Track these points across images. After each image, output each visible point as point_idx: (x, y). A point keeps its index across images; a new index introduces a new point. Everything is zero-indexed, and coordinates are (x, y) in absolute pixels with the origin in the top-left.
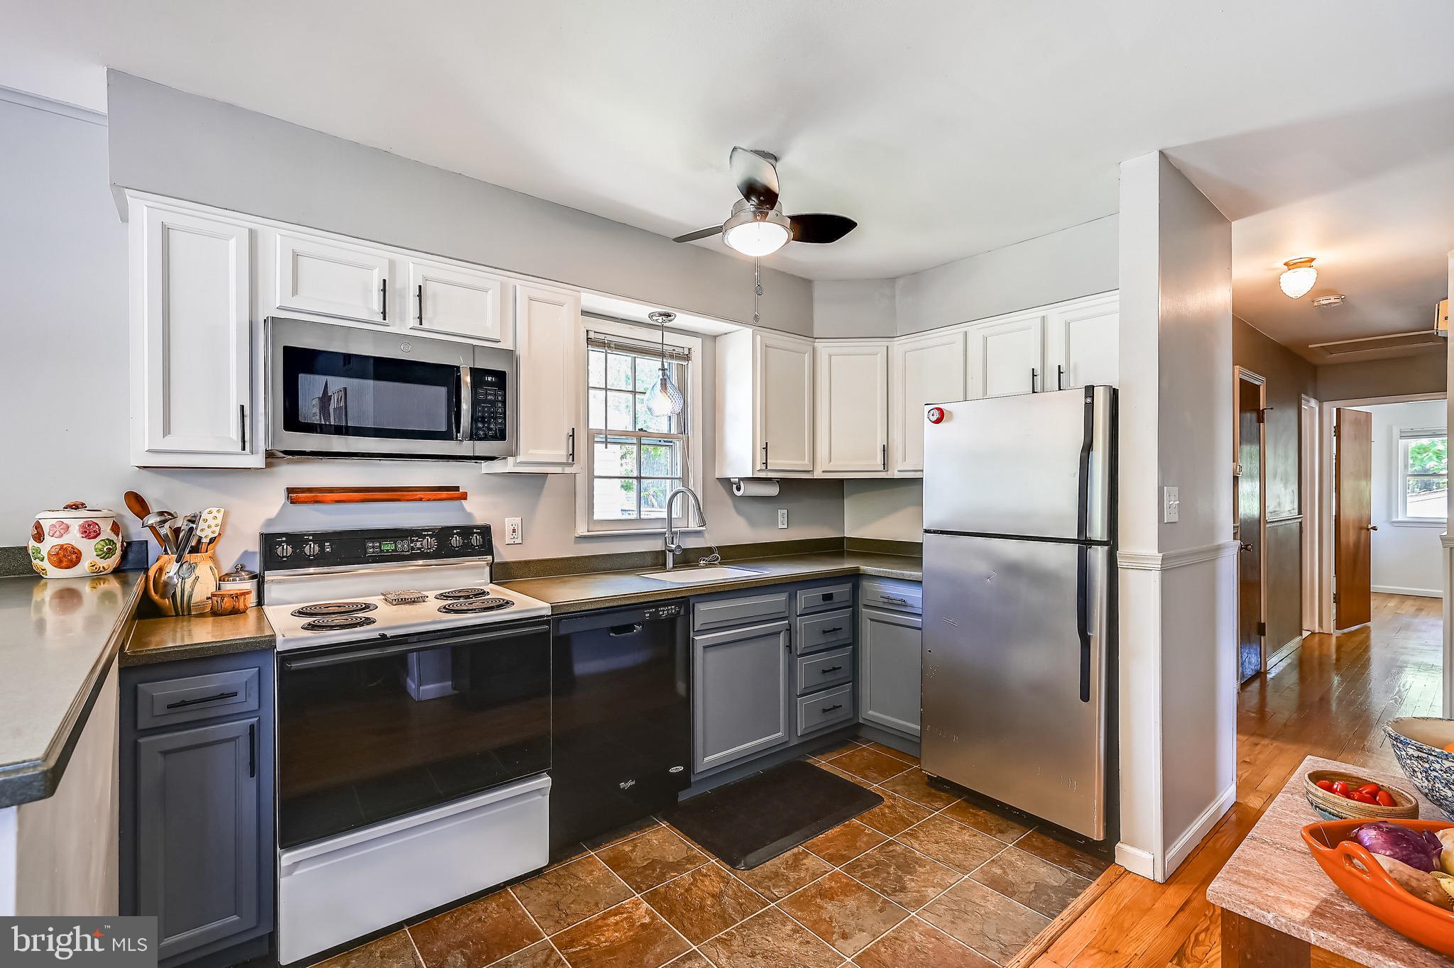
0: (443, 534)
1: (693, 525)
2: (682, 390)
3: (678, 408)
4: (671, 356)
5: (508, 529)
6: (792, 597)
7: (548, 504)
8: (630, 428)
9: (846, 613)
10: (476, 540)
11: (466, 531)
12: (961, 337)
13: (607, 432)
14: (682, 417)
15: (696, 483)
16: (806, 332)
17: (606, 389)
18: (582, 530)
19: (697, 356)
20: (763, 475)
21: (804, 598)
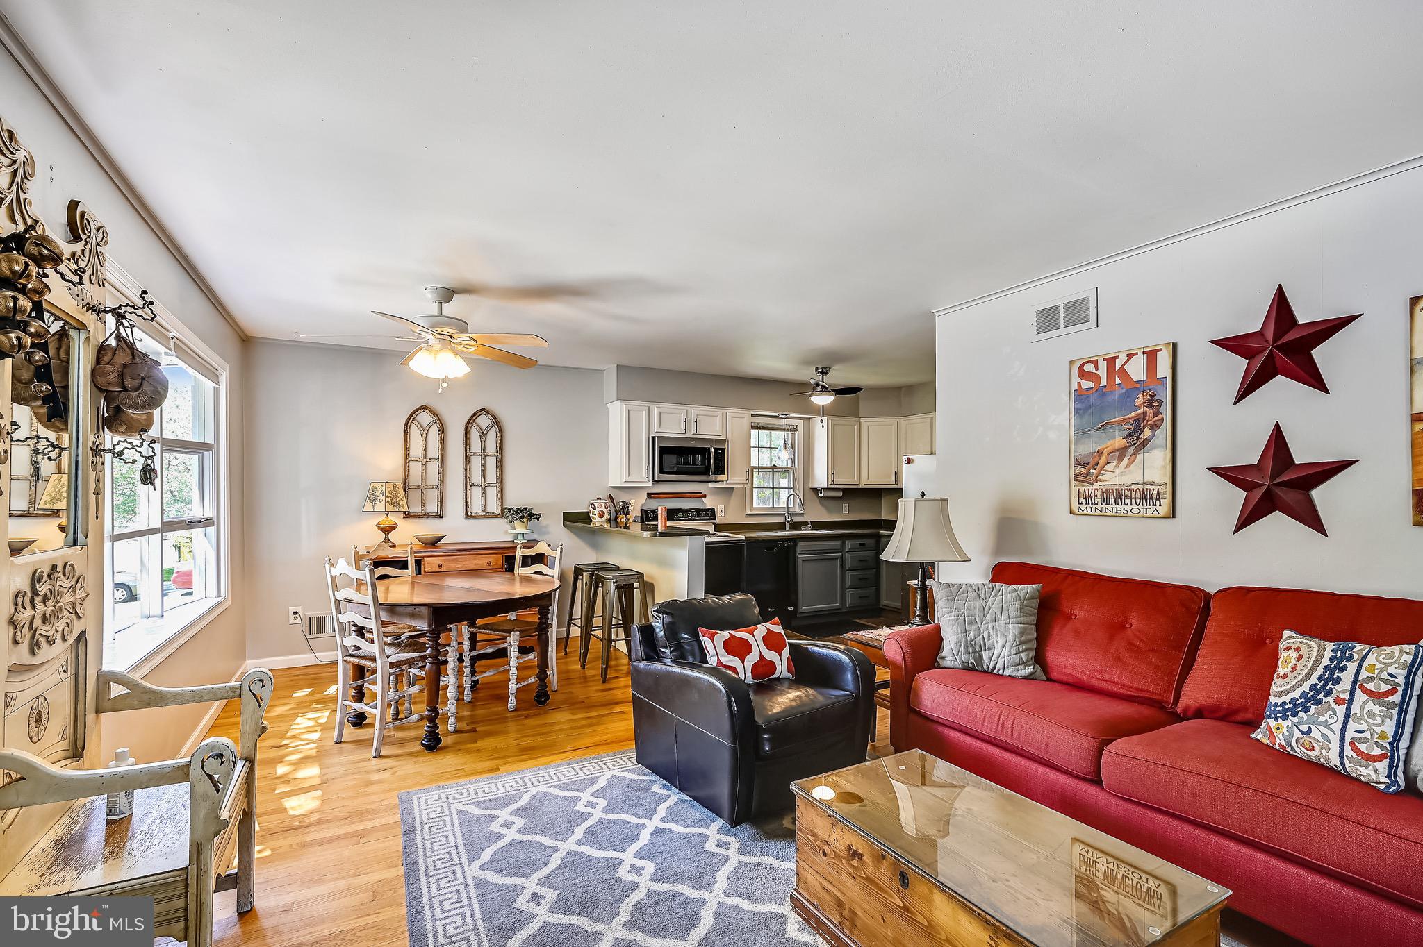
0: (698, 511)
1: (799, 511)
2: (793, 447)
3: (792, 457)
4: (788, 430)
5: (719, 510)
6: (844, 544)
7: (735, 500)
8: (769, 465)
9: (872, 553)
10: (710, 513)
11: (707, 510)
12: (930, 420)
13: (759, 467)
14: (793, 461)
15: (800, 492)
16: (856, 415)
17: (759, 447)
18: (749, 512)
19: (800, 429)
20: (832, 487)
21: (849, 544)
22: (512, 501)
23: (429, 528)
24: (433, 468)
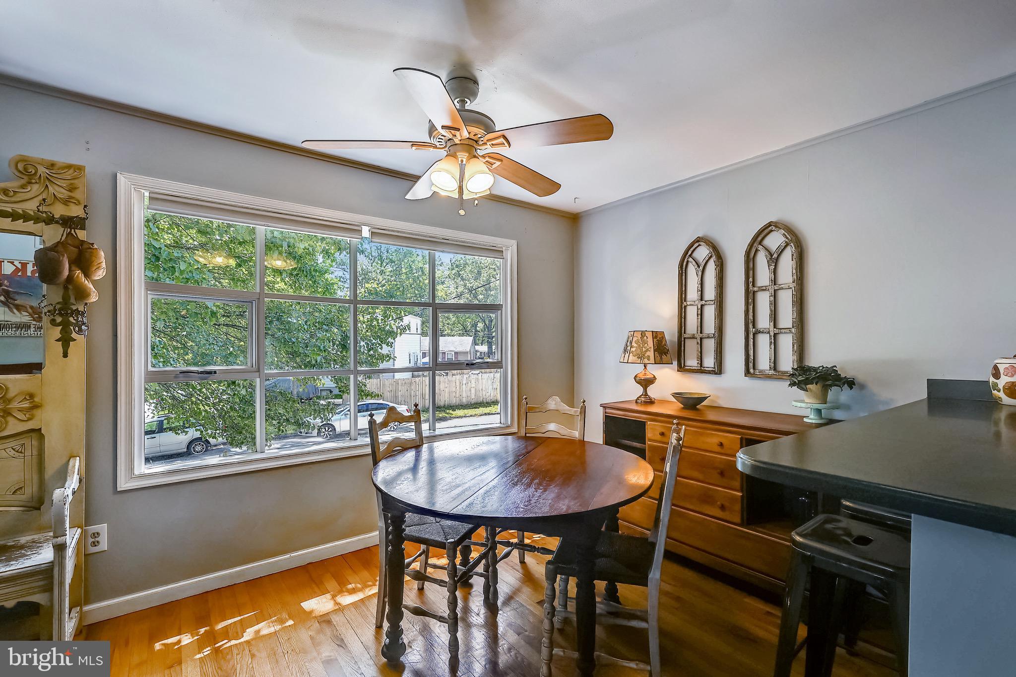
22: (817, 359)
23: (695, 385)
24: (710, 312)
